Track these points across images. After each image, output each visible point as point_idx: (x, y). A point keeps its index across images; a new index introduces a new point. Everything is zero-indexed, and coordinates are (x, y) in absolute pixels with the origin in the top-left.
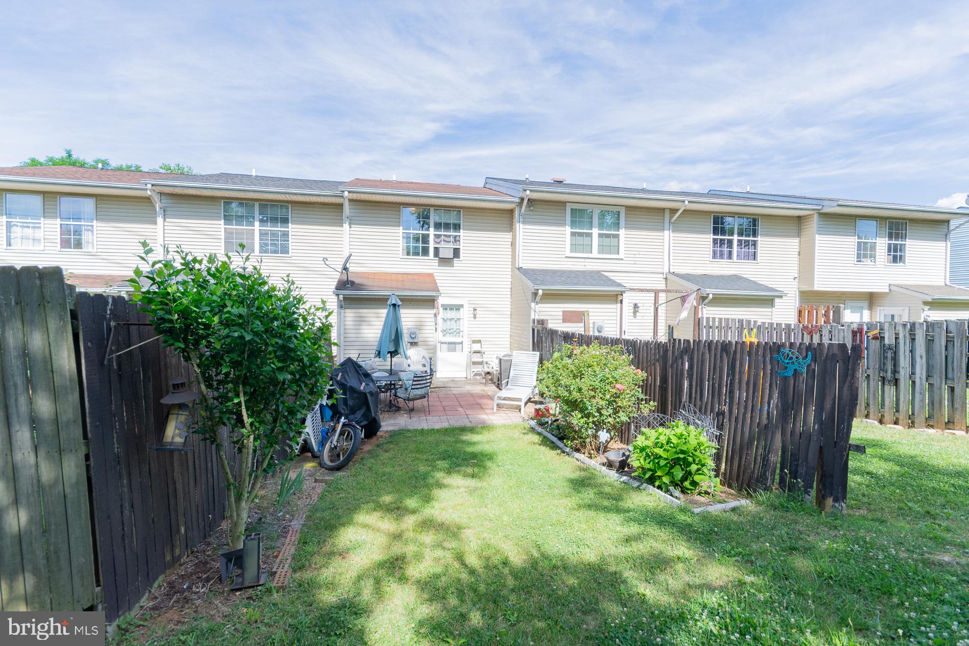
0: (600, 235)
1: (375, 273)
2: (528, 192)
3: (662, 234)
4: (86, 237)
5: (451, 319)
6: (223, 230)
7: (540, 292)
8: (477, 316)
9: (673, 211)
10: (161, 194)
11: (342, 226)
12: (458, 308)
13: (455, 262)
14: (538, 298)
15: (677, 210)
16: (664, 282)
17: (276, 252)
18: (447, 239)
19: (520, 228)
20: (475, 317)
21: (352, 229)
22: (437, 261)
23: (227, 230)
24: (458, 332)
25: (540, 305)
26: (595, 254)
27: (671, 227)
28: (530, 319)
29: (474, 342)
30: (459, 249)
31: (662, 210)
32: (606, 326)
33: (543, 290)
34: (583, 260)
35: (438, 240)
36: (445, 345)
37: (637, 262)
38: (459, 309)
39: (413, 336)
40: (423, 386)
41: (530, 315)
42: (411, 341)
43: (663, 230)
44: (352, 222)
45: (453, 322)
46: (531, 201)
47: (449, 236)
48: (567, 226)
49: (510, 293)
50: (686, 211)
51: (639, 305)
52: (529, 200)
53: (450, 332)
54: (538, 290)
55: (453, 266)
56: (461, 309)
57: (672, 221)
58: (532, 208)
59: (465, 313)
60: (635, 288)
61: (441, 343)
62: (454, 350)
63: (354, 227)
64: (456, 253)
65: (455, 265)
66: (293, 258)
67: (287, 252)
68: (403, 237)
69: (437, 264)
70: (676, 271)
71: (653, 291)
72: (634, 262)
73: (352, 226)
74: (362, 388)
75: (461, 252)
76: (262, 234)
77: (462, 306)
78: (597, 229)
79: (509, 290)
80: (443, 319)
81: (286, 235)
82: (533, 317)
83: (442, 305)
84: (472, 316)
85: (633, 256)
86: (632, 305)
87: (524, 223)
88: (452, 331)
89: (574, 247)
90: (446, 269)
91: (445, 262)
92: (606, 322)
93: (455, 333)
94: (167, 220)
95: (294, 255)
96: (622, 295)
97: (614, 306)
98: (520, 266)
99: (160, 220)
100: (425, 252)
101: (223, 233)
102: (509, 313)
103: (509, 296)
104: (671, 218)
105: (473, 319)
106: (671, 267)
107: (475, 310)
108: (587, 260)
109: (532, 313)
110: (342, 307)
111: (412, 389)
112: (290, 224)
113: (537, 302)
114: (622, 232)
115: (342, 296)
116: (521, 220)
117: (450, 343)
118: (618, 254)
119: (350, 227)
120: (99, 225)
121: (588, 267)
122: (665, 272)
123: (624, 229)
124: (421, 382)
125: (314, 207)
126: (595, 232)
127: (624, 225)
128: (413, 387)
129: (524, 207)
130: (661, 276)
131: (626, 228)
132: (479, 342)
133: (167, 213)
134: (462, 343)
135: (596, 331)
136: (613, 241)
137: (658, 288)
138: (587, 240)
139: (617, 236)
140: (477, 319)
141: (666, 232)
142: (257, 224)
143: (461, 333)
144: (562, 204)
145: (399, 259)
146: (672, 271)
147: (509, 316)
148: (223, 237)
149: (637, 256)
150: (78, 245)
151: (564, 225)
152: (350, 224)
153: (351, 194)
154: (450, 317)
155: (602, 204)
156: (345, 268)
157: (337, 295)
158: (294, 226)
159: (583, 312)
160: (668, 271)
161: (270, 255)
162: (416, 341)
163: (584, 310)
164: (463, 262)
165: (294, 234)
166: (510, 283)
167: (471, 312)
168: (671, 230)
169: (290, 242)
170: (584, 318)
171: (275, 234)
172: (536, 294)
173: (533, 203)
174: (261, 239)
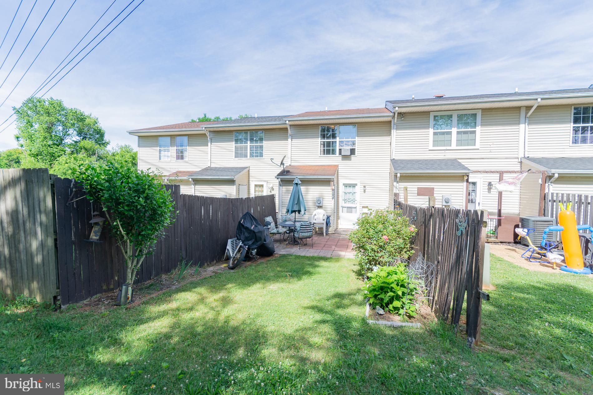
0: (458, 133)
1: (304, 166)
2: (397, 108)
3: (518, 127)
4: (186, 154)
5: (349, 193)
6: (234, 147)
7: (399, 175)
8: (366, 191)
9: (529, 108)
10: (210, 131)
11: (288, 140)
12: (354, 186)
13: (352, 157)
14: (398, 179)
15: (532, 107)
16: (519, 165)
17: (258, 156)
18: (347, 144)
19: (394, 132)
20: (365, 191)
22: (341, 157)
23: (236, 147)
24: (354, 201)
25: (400, 184)
26: (454, 146)
27: (527, 121)
28: (395, 193)
29: (363, 207)
30: (355, 149)
31: (518, 108)
32: (452, 198)
33: (400, 173)
34: (443, 152)
35: (342, 145)
36: (346, 209)
37: (492, 151)
38: (355, 187)
39: (319, 202)
41: (393, 190)
42: (318, 205)
43: (519, 124)
44: (293, 137)
45: (351, 194)
46: (400, 114)
47: (348, 141)
48: (430, 129)
49: (389, 176)
50: (540, 107)
51: (492, 183)
52: (398, 113)
53: (349, 200)
54: (397, 173)
55: (351, 160)
56: (356, 186)
57: (527, 116)
58: (403, 119)
59: (358, 189)
60: (480, 170)
61: (343, 207)
62: (351, 212)
63: (294, 140)
64: (353, 151)
65: (352, 159)
66: (265, 159)
67: (262, 156)
68: (321, 144)
69: (341, 159)
70: (531, 155)
71: (497, 172)
72: (489, 151)
74: (252, 228)
75: (356, 151)
76: (251, 147)
77: (356, 185)
78: (456, 128)
79: (389, 174)
80: (345, 193)
81: (261, 147)
82: (395, 191)
83: (344, 184)
84: (363, 191)
85: (489, 146)
86: (487, 183)
87: (397, 129)
88: (350, 200)
89: (436, 143)
90: (347, 162)
91: (346, 157)
92: (452, 195)
93: (352, 201)
94: (212, 144)
95: (265, 157)
96: (468, 176)
97: (461, 184)
98: (393, 158)
99: (209, 144)
100: (334, 152)
101: (234, 149)
102: (388, 189)
103: (389, 178)
104: (527, 113)
105: (363, 193)
106: (526, 153)
107: (365, 187)
108: (447, 152)
109: (394, 189)
110: (281, 185)
112: (264, 141)
113: (398, 182)
114: (478, 129)
115: (280, 179)
116: (395, 127)
117: (348, 208)
118: (475, 145)
119: (292, 141)
120: (189, 148)
121: (447, 156)
122: (520, 157)
123: (480, 127)
125: (275, 131)
126: (454, 130)
129: (396, 119)
130: (517, 160)
131: (481, 125)
132: (367, 207)
133: (212, 140)
134: (356, 208)
135: (444, 201)
136: (471, 136)
137: (503, 170)
138: (447, 137)
139: (474, 132)
140: (366, 193)
141: (522, 126)
142: (249, 142)
143: (356, 202)
144: (427, 113)
145: (318, 157)
146: (526, 156)
147: (388, 191)
148: (234, 150)
149: (492, 146)
150: (182, 158)
151: (428, 128)
152: (292, 139)
153: (290, 122)
154: (349, 192)
155: (461, 110)
156: (282, 163)
157: (278, 179)
158: (266, 142)
159: (433, 188)
160: (523, 156)
161: (254, 158)
162: (321, 205)
163: (435, 187)
164: (358, 157)
165: (265, 146)
166: (389, 169)
167: (362, 189)
168: (526, 124)
169: (264, 151)
170: (435, 192)
171: (257, 147)
172: (396, 176)
173: (404, 115)
174: (251, 150)
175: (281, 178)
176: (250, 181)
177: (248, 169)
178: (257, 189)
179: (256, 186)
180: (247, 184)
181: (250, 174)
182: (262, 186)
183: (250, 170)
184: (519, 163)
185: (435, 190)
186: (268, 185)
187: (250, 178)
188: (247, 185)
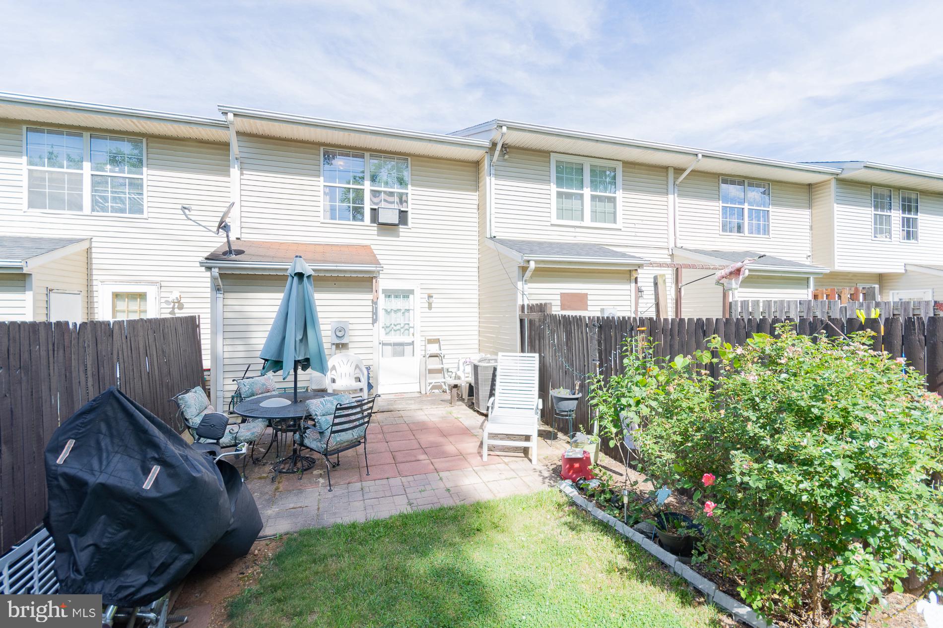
0: (593, 198)
2: (504, 129)
3: (665, 199)
5: (396, 311)
6: (25, 172)
7: (532, 265)
8: (433, 305)
9: (679, 171)
11: (229, 176)
12: (406, 294)
13: (401, 230)
14: (528, 274)
15: (683, 169)
16: (670, 260)
17: (122, 211)
18: (390, 199)
19: (491, 183)
20: (430, 307)
21: (244, 177)
22: (376, 228)
23: (34, 173)
24: (407, 328)
25: (530, 285)
26: (587, 222)
27: (676, 190)
28: (516, 305)
29: (430, 341)
30: (407, 211)
31: (665, 168)
33: (536, 261)
34: (573, 229)
35: (376, 200)
36: (390, 347)
37: (637, 234)
38: (408, 297)
39: (340, 334)
40: (357, 423)
41: (515, 300)
42: (338, 342)
43: (667, 194)
44: (245, 166)
45: (400, 314)
46: (505, 147)
47: (391, 194)
48: (552, 184)
49: (477, 274)
50: (696, 172)
52: (503, 143)
53: (395, 328)
54: (528, 261)
55: (398, 236)
56: (411, 296)
57: (677, 183)
58: (506, 157)
59: (417, 302)
61: (384, 344)
62: (402, 354)
63: (249, 176)
64: (403, 216)
65: (401, 234)
66: (150, 220)
67: (141, 211)
68: (325, 193)
69: (376, 233)
70: (685, 246)
71: (674, 266)
72: (633, 234)
73: (245, 172)
75: (410, 216)
76: (96, 181)
77: (412, 292)
78: (589, 189)
79: (476, 270)
80: (386, 310)
81: (136, 185)
82: (520, 302)
83: (384, 291)
84: (427, 305)
85: (633, 226)
87: (497, 176)
88: (398, 327)
89: (562, 213)
90: (388, 240)
91: (387, 228)
93: (402, 330)
95: (151, 215)
96: (637, 271)
97: (627, 287)
98: (493, 235)
101: (25, 177)
102: (477, 301)
103: (477, 278)
104: (676, 179)
105: (427, 310)
106: (678, 241)
107: (430, 297)
108: (578, 230)
109: (520, 296)
110: (219, 290)
111: (333, 432)
112: (145, 169)
113: (526, 281)
114: (619, 195)
115: (217, 269)
116: (493, 172)
117: (395, 344)
118: (615, 223)
119: (242, 174)
121: (580, 238)
122: (669, 247)
123: (621, 190)
124: (353, 418)
125: (185, 146)
126: (587, 192)
127: (621, 187)
128: (335, 428)
129: (497, 153)
130: (666, 252)
131: (624, 189)
132: (437, 341)
134: (412, 343)
136: (609, 206)
137: (681, 263)
138: (576, 203)
139: (612, 200)
140: (433, 310)
141: (671, 197)
142: (87, 165)
143: (411, 330)
144: (543, 154)
145: (319, 224)
146: (679, 245)
147: (477, 305)
148: (25, 183)
149: (637, 226)
151: (548, 182)
152: (241, 169)
153: (239, 119)
154: (395, 308)
155: (595, 157)
156: (223, 226)
157: (209, 268)
158: (151, 172)
159: (587, 294)
160: (674, 246)
161: (110, 214)
162: (344, 341)
163: (589, 292)
164: (413, 230)
165: (150, 183)
166: (476, 261)
167: (424, 300)
168: (676, 195)
169: (145, 196)
170: (589, 303)
171: (118, 184)
172: (524, 269)
173: (508, 150)
174: (94, 190)
175: (220, 268)
176: (95, 283)
177: (86, 245)
178: (122, 305)
179: (117, 296)
180: (84, 289)
181: (94, 261)
182: (142, 296)
183: (94, 250)
184: (670, 257)
185: (589, 297)
186: (163, 295)
187: (94, 272)
188: (84, 293)
